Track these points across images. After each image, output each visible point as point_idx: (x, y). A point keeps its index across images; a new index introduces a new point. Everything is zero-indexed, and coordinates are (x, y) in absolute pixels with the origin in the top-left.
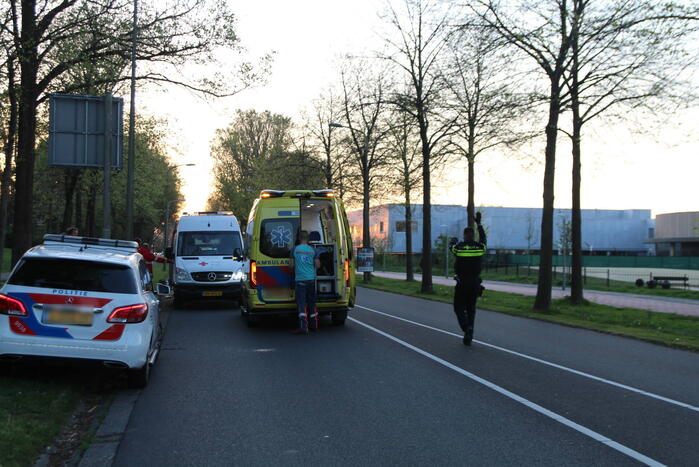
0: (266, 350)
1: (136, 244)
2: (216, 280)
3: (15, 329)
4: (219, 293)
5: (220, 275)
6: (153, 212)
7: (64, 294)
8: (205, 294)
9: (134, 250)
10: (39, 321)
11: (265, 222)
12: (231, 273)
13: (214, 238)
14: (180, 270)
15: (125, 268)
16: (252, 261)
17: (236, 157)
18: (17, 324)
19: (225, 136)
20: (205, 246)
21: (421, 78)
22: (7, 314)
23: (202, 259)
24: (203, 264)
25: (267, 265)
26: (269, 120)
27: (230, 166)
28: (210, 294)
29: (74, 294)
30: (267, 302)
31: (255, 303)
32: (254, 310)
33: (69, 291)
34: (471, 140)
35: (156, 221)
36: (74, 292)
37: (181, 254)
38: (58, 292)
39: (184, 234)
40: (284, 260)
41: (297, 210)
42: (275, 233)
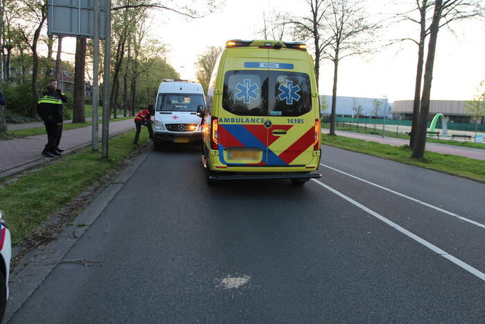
2: (184, 131)
4: (186, 141)
5: (187, 126)
14: (158, 122)
16: (213, 118)
17: (205, 68)
19: (201, 58)
20: (178, 104)
21: (317, 9)
23: (174, 113)
24: (175, 117)
25: (235, 123)
27: (203, 72)
28: (179, 141)
30: (229, 165)
31: (216, 164)
34: (337, 51)
37: (160, 109)
39: (164, 95)
40: (250, 118)
41: (266, 61)
42: (240, 87)
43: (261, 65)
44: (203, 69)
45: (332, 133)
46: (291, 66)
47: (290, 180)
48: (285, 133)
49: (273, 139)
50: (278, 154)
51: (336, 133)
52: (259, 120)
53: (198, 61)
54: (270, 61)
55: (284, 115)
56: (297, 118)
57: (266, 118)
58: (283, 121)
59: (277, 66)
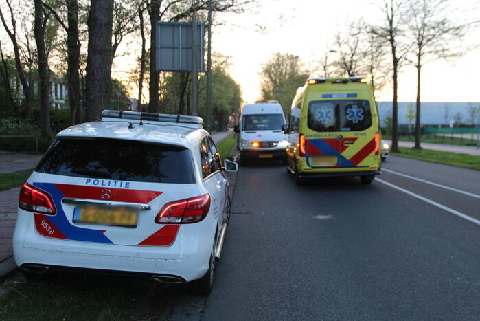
0: (325, 217)
1: (200, 119)
3: (41, 231)
4: (270, 156)
5: (270, 143)
6: (228, 107)
7: (100, 185)
8: (261, 156)
9: (197, 126)
10: (70, 221)
11: (311, 103)
12: (277, 142)
13: (265, 119)
14: (244, 140)
15: (180, 149)
16: (301, 135)
17: (271, 78)
18: (43, 223)
19: (265, 67)
20: (259, 124)
21: (393, 15)
22: (32, 211)
23: (258, 132)
24: (260, 136)
25: (317, 138)
26: (288, 57)
27: (268, 83)
28: (264, 156)
29: (112, 186)
30: (314, 168)
31: (304, 168)
32: (303, 173)
33: (106, 182)
34: (419, 56)
35: (230, 112)
36: (112, 182)
37: (245, 129)
38: (92, 183)
39: (246, 117)
40: (327, 133)
41: (337, 92)
42: (319, 112)
43: (334, 96)
44: (268, 79)
45: (417, 147)
46: (355, 95)
47: (359, 177)
48: (353, 143)
49: (344, 148)
50: (348, 158)
51: (424, 146)
52: (334, 135)
53: (262, 70)
54: (341, 92)
55: (351, 130)
56: (362, 132)
57: (338, 133)
58: (351, 134)
59: (346, 96)
